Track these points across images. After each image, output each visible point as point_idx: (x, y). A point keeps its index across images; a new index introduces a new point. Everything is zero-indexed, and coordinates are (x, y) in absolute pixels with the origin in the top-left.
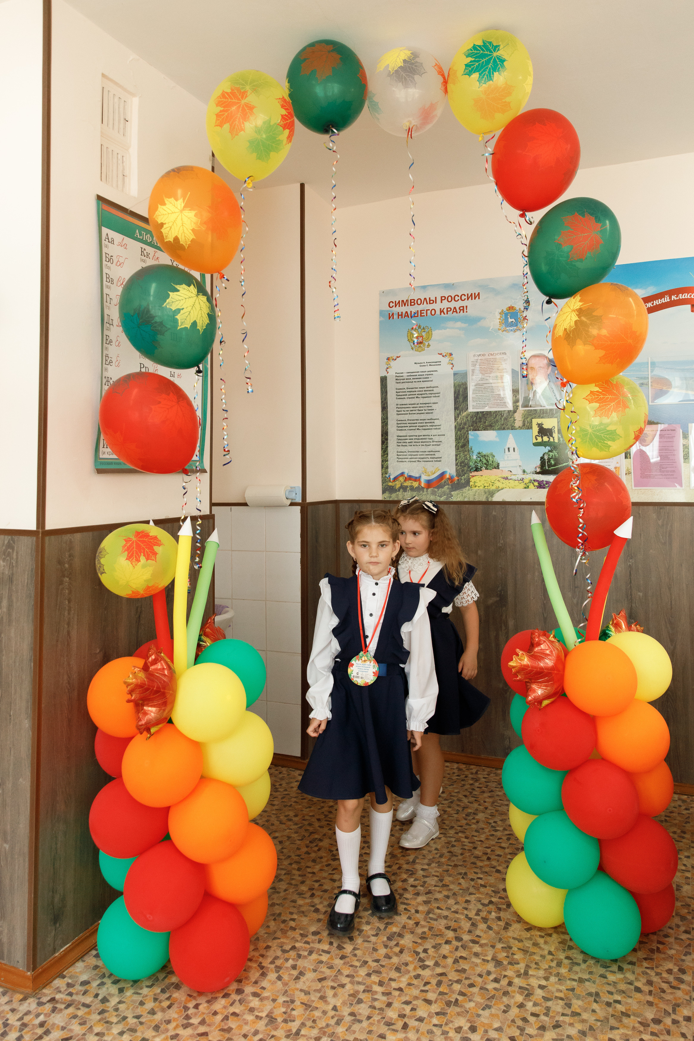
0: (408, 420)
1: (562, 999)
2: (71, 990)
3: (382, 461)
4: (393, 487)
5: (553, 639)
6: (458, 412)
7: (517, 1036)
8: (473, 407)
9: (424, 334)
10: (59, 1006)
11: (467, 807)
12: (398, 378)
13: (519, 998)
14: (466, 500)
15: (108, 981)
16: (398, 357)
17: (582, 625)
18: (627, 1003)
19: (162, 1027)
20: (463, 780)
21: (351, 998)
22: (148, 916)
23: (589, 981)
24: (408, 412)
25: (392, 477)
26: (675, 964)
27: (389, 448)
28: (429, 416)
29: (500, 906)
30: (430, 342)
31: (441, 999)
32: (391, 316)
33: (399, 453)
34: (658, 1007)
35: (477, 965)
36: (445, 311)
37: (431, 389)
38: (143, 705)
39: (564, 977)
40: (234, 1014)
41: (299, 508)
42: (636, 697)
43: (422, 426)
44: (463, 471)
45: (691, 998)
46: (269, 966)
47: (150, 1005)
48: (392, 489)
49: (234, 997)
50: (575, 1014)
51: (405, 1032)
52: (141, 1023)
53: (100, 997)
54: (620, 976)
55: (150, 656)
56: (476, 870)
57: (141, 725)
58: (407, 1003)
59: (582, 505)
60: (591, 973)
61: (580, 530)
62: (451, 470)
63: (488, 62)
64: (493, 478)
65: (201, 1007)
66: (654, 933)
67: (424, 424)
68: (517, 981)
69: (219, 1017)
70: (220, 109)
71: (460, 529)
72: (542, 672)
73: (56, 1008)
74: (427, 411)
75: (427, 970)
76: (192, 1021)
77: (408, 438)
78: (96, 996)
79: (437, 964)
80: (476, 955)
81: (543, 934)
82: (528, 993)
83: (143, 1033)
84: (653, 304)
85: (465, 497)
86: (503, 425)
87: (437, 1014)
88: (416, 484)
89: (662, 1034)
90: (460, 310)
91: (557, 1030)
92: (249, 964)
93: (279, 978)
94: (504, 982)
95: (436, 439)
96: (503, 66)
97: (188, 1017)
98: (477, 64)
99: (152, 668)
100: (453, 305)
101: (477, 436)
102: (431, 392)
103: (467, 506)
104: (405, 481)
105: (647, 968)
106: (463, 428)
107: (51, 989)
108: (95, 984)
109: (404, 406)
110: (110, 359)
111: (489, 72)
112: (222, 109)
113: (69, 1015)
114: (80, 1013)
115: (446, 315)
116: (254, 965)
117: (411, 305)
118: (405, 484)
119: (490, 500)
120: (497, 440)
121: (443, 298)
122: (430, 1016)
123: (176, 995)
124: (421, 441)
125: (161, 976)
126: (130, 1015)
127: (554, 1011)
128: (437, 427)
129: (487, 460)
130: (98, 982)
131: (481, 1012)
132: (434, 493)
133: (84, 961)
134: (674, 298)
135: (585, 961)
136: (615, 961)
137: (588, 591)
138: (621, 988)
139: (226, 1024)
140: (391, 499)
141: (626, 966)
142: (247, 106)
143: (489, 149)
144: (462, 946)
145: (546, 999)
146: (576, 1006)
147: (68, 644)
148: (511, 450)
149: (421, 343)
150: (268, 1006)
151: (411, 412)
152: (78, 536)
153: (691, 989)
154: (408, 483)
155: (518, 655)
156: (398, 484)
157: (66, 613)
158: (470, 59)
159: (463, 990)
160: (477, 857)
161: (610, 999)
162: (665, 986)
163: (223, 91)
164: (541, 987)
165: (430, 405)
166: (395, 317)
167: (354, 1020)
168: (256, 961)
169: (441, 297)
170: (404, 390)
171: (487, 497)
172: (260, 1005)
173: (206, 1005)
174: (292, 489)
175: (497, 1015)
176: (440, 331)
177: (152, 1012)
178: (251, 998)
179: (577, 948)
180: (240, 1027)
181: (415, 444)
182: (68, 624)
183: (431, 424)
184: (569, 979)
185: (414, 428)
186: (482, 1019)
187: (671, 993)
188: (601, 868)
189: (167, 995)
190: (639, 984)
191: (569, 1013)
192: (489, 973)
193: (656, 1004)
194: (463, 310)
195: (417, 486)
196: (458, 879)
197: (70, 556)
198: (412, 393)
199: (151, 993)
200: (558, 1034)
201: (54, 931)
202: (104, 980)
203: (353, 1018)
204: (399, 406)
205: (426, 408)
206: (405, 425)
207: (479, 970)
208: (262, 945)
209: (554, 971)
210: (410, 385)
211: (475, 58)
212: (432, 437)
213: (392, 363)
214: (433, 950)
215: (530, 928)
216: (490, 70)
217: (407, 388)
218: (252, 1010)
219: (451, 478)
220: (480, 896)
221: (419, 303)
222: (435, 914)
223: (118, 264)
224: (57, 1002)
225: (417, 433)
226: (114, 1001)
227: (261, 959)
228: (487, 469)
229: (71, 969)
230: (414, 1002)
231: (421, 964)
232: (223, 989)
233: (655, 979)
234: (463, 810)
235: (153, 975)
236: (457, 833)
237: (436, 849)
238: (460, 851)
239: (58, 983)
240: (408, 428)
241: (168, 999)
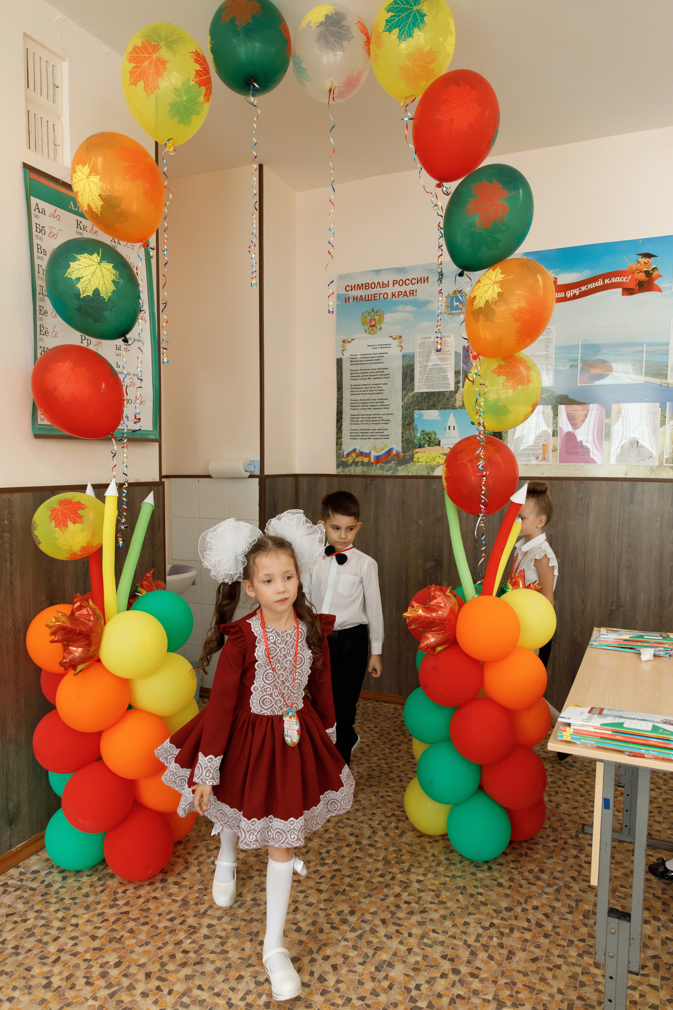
0: (361, 400)
1: (433, 891)
2: (22, 877)
3: (337, 438)
4: (346, 462)
5: (449, 594)
6: (405, 392)
7: (388, 919)
8: (420, 387)
9: (376, 317)
10: (9, 889)
11: (393, 740)
12: (353, 360)
13: (397, 890)
14: (410, 474)
15: (55, 871)
16: (352, 340)
17: (479, 582)
18: (487, 895)
19: (92, 906)
20: (396, 718)
21: (256, 887)
22: (80, 820)
23: (460, 877)
24: (361, 393)
25: (345, 453)
26: (537, 866)
27: (343, 426)
28: (380, 396)
29: (400, 818)
30: (382, 326)
31: (331, 889)
32: (347, 300)
33: (352, 431)
34: (513, 899)
35: (368, 864)
36: (396, 294)
37: (382, 370)
38: (68, 646)
39: (440, 874)
40: (155, 898)
41: (257, 480)
42: (518, 645)
43: (373, 406)
44: (408, 447)
45: (543, 892)
46: (193, 861)
47: (85, 890)
48: (346, 464)
49: (159, 885)
50: (442, 902)
51: (295, 914)
52: (75, 903)
53: (45, 883)
54: (488, 874)
55: (76, 603)
56: (387, 789)
57: (66, 662)
58: (302, 892)
59: (485, 473)
60: (463, 871)
61: (483, 497)
62: (397, 447)
63: (408, 17)
64: (434, 454)
65: (128, 892)
66: (526, 841)
67: (375, 404)
68: (400, 877)
69: (142, 900)
70: (132, 65)
71: (404, 501)
72: (434, 623)
73: (7, 890)
74: (377, 392)
75: (325, 867)
76: (118, 903)
77: (360, 416)
78: (43, 882)
79: (335, 862)
80: (370, 856)
81: (431, 841)
82: (406, 886)
83: (75, 911)
84: (587, 288)
85: (409, 472)
86: (445, 404)
87: (325, 900)
88: (366, 460)
89: (510, 919)
90: (410, 294)
91: (423, 915)
92: (177, 859)
93: (199, 871)
94: (388, 877)
95: (385, 417)
96: (423, 21)
97: (115, 900)
98: (397, 19)
99: (77, 614)
100: (404, 288)
101: (422, 415)
102: (383, 374)
103: (411, 480)
104: (357, 456)
105: (512, 868)
106: (410, 407)
107: (6, 876)
108: (43, 873)
109: (357, 387)
110: (45, 330)
111: (409, 28)
112: (135, 65)
113: (16, 896)
114: (25, 895)
115: (397, 299)
116: (181, 860)
117: (365, 289)
118: (357, 460)
119: (431, 475)
120: (440, 419)
121: (395, 282)
122: (319, 902)
123: (110, 882)
124: (371, 419)
125: (100, 867)
126: (67, 897)
127: (424, 900)
128: (387, 407)
129: (430, 438)
130: (47, 871)
131: (362, 900)
132: (382, 468)
133: (38, 855)
134: (607, 281)
135: (461, 862)
136: (487, 862)
137: (482, 551)
138: (486, 884)
139: (146, 905)
140: (344, 474)
141: (494, 866)
142: (159, 61)
143: (409, 114)
144: (360, 849)
145: (419, 890)
146: (444, 897)
147: (12, 593)
148: (452, 428)
149: (374, 326)
150: (185, 892)
151: (363, 393)
152: (17, 495)
153: (545, 885)
154: (359, 459)
155: (413, 607)
156: (350, 460)
157: (8, 565)
158: (391, 14)
159: (351, 883)
160: (391, 779)
161: (474, 891)
162: (523, 882)
163: (135, 46)
164: (418, 881)
165: (380, 386)
166: (351, 300)
167: (254, 904)
168: (183, 858)
169: (394, 281)
170: (358, 372)
171: (428, 472)
172: (179, 891)
173: (132, 891)
174: (251, 463)
175: (375, 903)
176: (392, 315)
177: (87, 895)
178: (172, 886)
179: (457, 852)
180: (157, 908)
181: (366, 422)
182: (11, 574)
183: (381, 404)
184: (444, 876)
185: (366, 407)
186: (362, 905)
187: (527, 888)
188: (481, 788)
189: (102, 882)
190: (502, 881)
191: (437, 902)
192: (377, 870)
193: (512, 896)
194: (413, 294)
195: (367, 461)
196: (370, 796)
197: (9, 513)
198: (365, 374)
199: (89, 881)
200: (423, 918)
201: (10, 832)
202: (52, 870)
203: (254, 902)
204: (353, 387)
205: (376, 389)
206: (358, 405)
207: (369, 867)
208: (191, 845)
209: (433, 870)
210: (364, 367)
211: (396, 12)
212: (382, 416)
213: (348, 346)
214: (334, 851)
215: (421, 835)
216: (409, 25)
217: (361, 370)
218: (170, 895)
219: (397, 455)
220: (385, 810)
221: (373, 287)
222: (343, 824)
223: (51, 235)
224: (9, 886)
225: (369, 412)
226: (56, 887)
227: (187, 856)
228: (429, 446)
229: (25, 861)
230: (308, 891)
231: (322, 862)
232: (150, 879)
233: (517, 877)
234: (389, 742)
235: (94, 866)
236: (379, 760)
237: (358, 772)
238: (378, 775)
239: (14, 872)
240: (361, 407)
241: (102, 885)
